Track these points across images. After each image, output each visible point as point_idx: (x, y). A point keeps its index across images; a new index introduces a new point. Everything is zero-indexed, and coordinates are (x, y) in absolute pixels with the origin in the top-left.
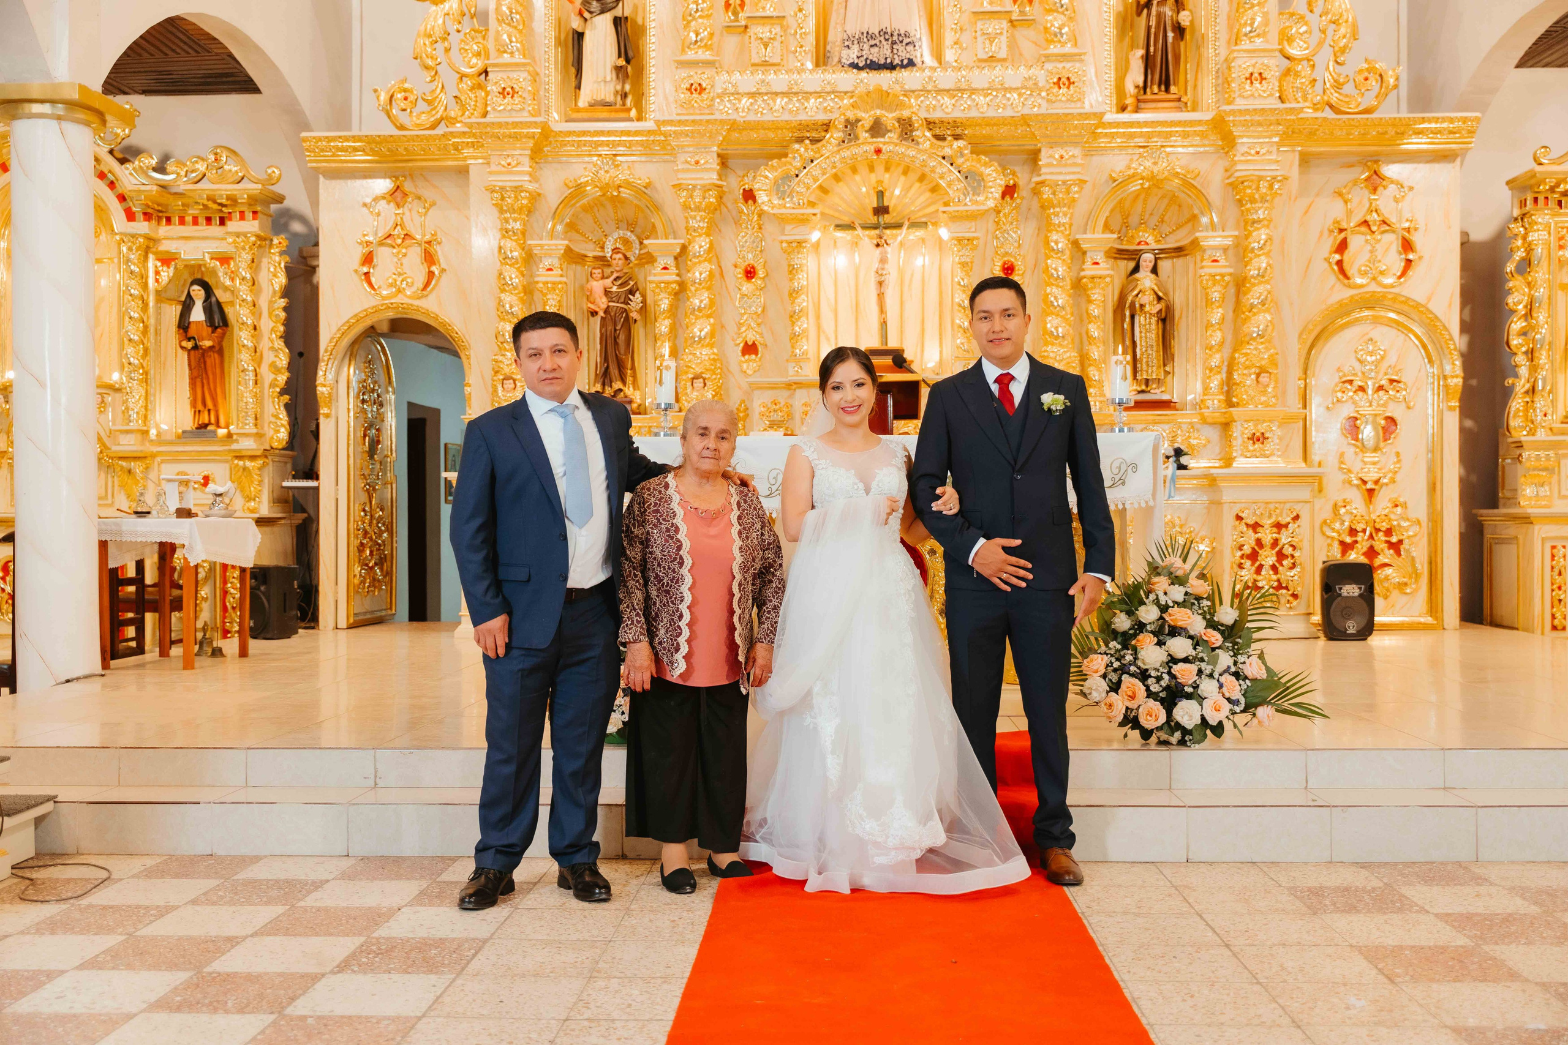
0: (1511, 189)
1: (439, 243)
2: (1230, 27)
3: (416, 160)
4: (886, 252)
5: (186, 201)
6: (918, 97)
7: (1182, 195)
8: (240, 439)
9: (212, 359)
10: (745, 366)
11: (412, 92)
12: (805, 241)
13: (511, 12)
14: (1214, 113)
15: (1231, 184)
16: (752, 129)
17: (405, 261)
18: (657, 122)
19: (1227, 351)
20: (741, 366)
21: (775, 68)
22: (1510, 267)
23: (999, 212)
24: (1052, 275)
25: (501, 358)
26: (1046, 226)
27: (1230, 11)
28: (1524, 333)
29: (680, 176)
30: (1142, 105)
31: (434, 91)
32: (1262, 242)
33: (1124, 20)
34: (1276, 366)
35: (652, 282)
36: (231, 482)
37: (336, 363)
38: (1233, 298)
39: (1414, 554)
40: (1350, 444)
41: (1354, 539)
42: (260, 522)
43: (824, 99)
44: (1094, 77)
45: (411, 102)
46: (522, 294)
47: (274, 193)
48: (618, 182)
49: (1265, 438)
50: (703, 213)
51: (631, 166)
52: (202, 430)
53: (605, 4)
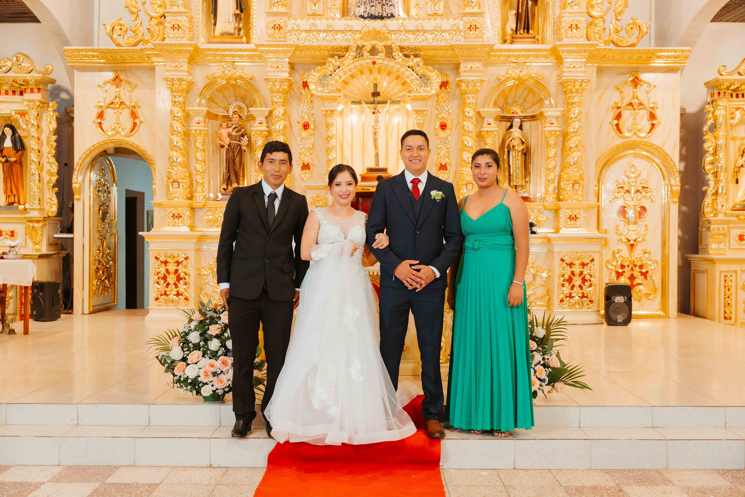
0: (707, 87)
1: (140, 107)
2: (561, 0)
3: (127, 63)
4: (378, 117)
5: (1, 82)
6: (395, 34)
7: (535, 88)
8: (31, 211)
9: (16, 167)
10: (303, 176)
11: (124, 26)
12: (335, 111)
14: (552, 45)
15: (560, 83)
16: (307, 50)
17: (121, 116)
18: (256, 45)
19: (557, 170)
20: (301, 176)
21: (320, 17)
22: (705, 128)
23: (438, 96)
24: (466, 130)
25: (171, 170)
26: (463, 104)
28: (712, 163)
29: (269, 74)
30: (515, 40)
31: (136, 25)
32: (576, 114)
34: (583, 179)
35: (254, 131)
36: (26, 234)
37: (83, 171)
38: (561, 143)
39: (654, 278)
40: (621, 220)
41: (623, 270)
42: (41, 256)
43: (346, 34)
44: (489, 25)
45: (124, 31)
46: (183, 136)
47: (49, 78)
48: (235, 77)
49: (577, 218)
50: (281, 94)
51: (242, 68)
52: (11, 206)
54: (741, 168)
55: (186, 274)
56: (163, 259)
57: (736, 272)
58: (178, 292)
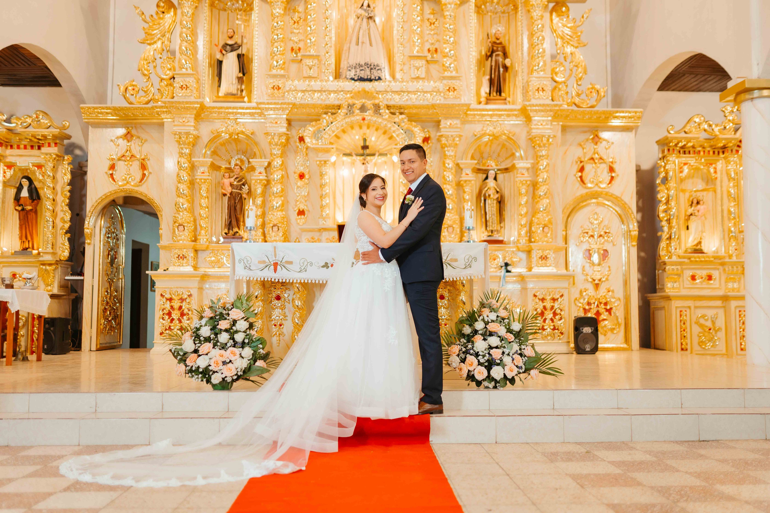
0: (658, 145)
1: (149, 160)
2: (529, 67)
3: (138, 119)
4: (367, 167)
5: (21, 137)
6: (382, 94)
7: (507, 144)
8: (44, 255)
9: (32, 215)
10: (299, 221)
11: (137, 86)
12: (328, 161)
13: (187, 50)
14: (522, 105)
15: (530, 139)
16: (303, 108)
17: (131, 168)
18: (257, 103)
19: (529, 217)
20: (297, 221)
21: (315, 79)
22: (658, 181)
24: (446, 179)
25: (177, 215)
26: (444, 156)
27: (529, 59)
28: (665, 211)
29: (269, 129)
30: (489, 101)
31: (147, 87)
32: (544, 166)
33: (480, 62)
34: (552, 224)
35: (254, 180)
36: (39, 277)
37: (94, 217)
38: (532, 192)
39: (618, 315)
40: (587, 262)
41: (590, 307)
42: (53, 296)
43: (338, 94)
44: (466, 88)
45: (136, 91)
46: (189, 185)
47: (66, 134)
48: (237, 132)
49: (547, 258)
50: (278, 147)
51: (244, 124)
52: (25, 251)
53: (233, 48)
54: (691, 217)
55: (189, 311)
56: (168, 296)
57: (689, 307)
58: (181, 327)
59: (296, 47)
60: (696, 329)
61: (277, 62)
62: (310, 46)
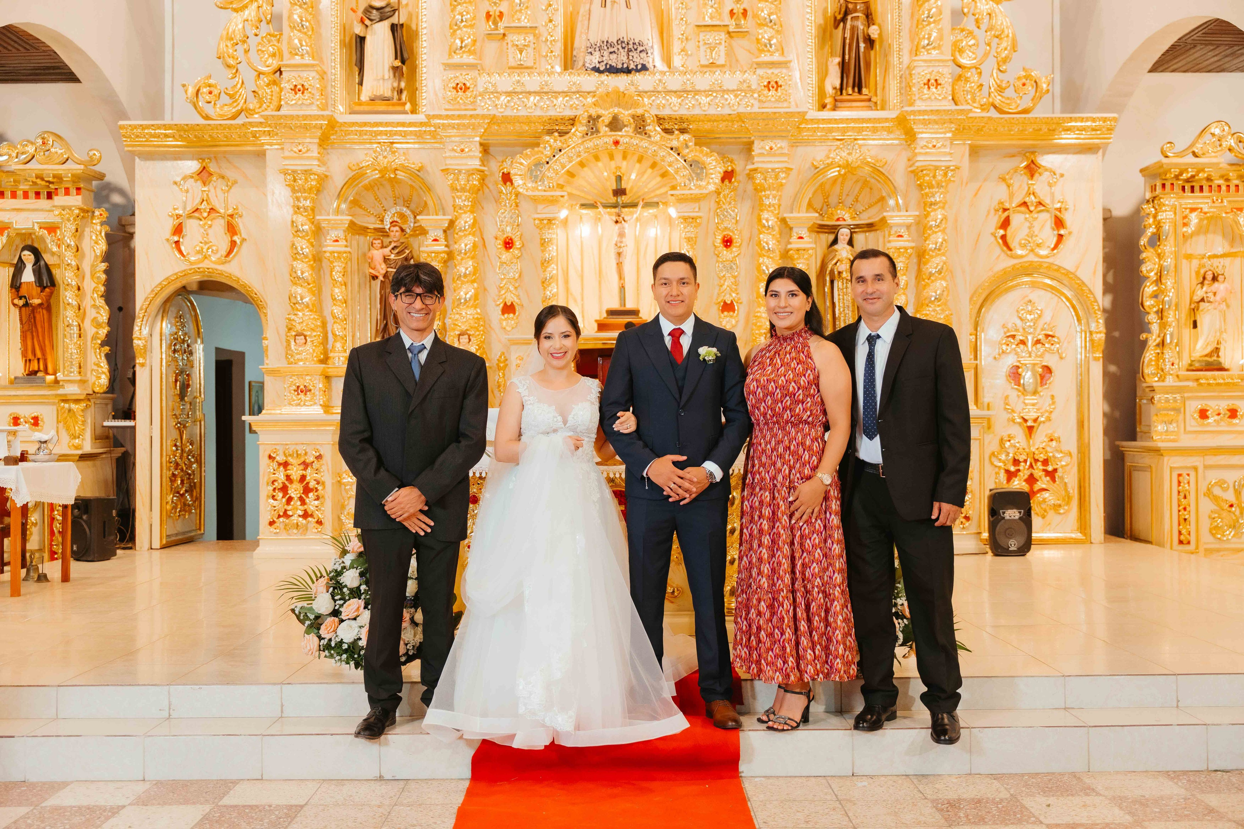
0: (1144, 176)
1: (241, 216)
2: (912, 40)
3: (220, 146)
4: (624, 228)
5: (17, 178)
6: (649, 97)
7: (873, 181)
8: (66, 385)
9: (41, 314)
10: (504, 323)
11: (216, 87)
12: (554, 219)
13: (302, 20)
14: (899, 112)
15: (912, 172)
16: (509, 123)
17: (210, 231)
18: (428, 117)
20: (501, 324)
21: (528, 71)
22: (1143, 241)
23: (719, 194)
24: (764, 247)
25: (293, 317)
26: (758, 206)
27: (912, 26)
28: (1155, 296)
29: (448, 162)
30: (839, 104)
31: (235, 86)
32: (938, 221)
33: (824, 31)
35: (423, 252)
36: (58, 422)
37: (150, 319)
38: (916, 267)
39: (1066, 480)
40: (1013, 388)
41: (1017, 468)
42: (84, 457)
43: (571, 98)
44: (798, 81)
45: (215, 95)
46: (312, 262)
47: (95, 172)
48: (394, 166)
50: (467, 194)
51: (406, 152)
52: (33, 377)
53: (384, 13)
54: (1202, 304)
55: (318, 483)
56: (280, 458)
57: (1195, 469)
58: (305, 511)
59: (494, 10)
60: (1206, 506)
61: (462, 43)
62: (520, 11)
